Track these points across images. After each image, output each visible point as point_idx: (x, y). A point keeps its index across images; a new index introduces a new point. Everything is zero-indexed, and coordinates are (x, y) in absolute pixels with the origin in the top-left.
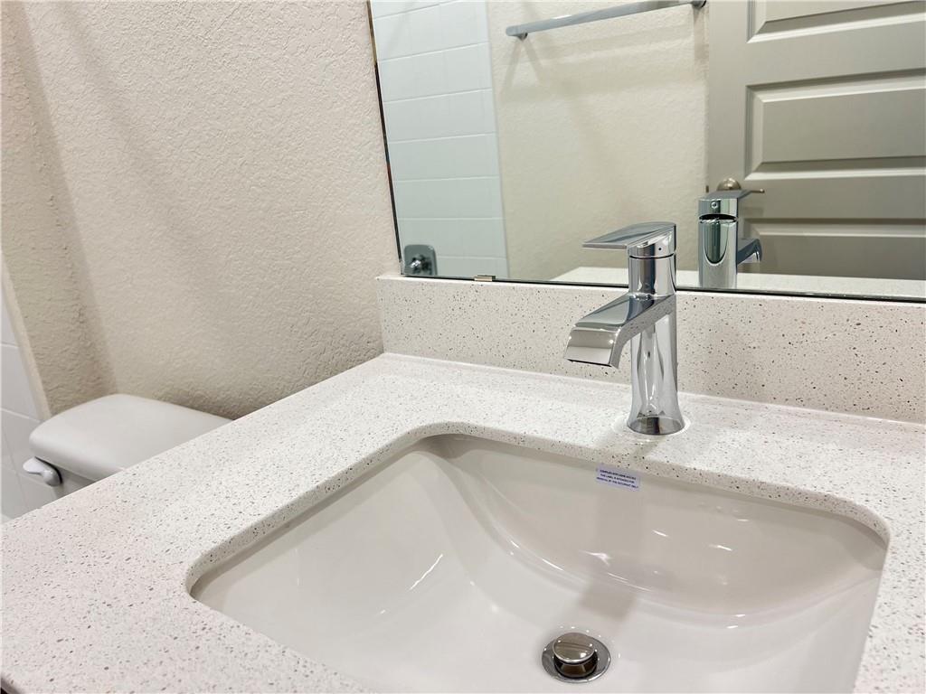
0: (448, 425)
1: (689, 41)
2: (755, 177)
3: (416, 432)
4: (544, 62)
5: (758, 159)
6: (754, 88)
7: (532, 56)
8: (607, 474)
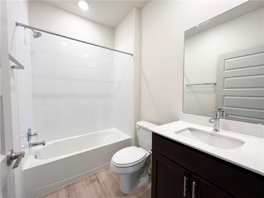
0: (192, 128)
1: (213, 89)
2: (224, 107)
3: (187, 128)
4: (190, 89)
5: (225, 105)
6: (224, 96)
7: (189, 88)
8: (211, 134)
